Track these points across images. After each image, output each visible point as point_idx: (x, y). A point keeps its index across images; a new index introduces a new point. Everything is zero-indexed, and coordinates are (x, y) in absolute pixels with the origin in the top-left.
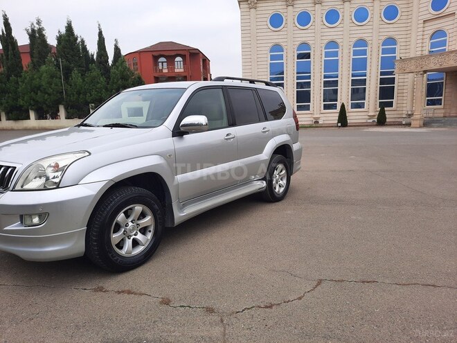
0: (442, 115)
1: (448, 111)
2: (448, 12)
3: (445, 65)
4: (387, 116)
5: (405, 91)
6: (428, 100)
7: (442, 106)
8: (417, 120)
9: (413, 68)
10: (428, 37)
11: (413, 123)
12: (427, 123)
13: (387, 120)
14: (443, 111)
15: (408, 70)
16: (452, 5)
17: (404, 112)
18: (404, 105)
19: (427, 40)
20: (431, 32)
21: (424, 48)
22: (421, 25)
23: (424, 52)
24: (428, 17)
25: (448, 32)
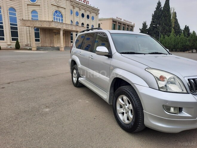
0: (41, 46)
1: (43, 44)
2: (37, 4)
3: (43, 26)
4: (20, 45)
5: (23, 34)
6: (35, 39)
7: (40, 42)
8: (34, 47)
9: (29, 25)
10: (30, 12)
11: (33, 49)
12: (38, 49)
13: (21, 47)
14: (41, 44)
15: (27, 25)
16: (38, 2)
17: (24, 44)
18: (23, 40)
19: (30, 13)
20: (31, 10)
21: (29, 17)
22: (27, 6)
23: (29, 18)
24: (29, 3)
25: (38, 12)
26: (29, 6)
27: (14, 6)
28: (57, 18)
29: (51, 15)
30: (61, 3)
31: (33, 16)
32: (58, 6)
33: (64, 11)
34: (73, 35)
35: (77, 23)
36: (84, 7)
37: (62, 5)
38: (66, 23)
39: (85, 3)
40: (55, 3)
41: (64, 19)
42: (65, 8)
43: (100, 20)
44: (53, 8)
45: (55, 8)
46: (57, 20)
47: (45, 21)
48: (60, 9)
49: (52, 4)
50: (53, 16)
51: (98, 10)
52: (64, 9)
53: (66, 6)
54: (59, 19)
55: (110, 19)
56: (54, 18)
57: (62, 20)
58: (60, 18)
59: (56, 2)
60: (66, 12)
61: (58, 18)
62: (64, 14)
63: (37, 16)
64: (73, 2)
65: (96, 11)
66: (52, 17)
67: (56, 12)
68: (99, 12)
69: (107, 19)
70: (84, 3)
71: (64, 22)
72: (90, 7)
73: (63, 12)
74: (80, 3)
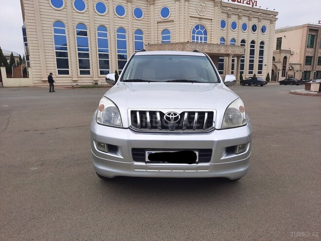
2: (170, 19)
10: (161, 32)
16: (172, 15)
19: (160, 34)
20: (162, 30)
21: (159, 39)
22: (156, 24)
23: (159, 42)
24: (160, 20)
25: (171, 31)
26: (159, 24)
27: (141, 27)
28: (197, 37)
29: (189, 33)
30: (205, 13)
31: (164, 38)
32: (200, 18)
33: (210, 23)
34: (225, 60)
35: (243, 41)
36: (247, 12)
37: (207, 15)
38: (212, 42)
39: (251, 6)
40: (197, 14)
41: (208, 36)
42: (212, 20)
43: (282, 31)
44: (193, 21)
45: (196, 22)
46: (197, 39)
47: (177, 43)
48: (204, 22)
49: (190, 17)
50: (192, 35)
51: (275, 14)
52: (210, 21)
53: (213, 16)
54: (201, 38)
55: (303, 26)
56: (193, 37)
57: (206, 39)
58: (203, 36)
59: (198, 11)
60: (213, 26)
61: (199, 36)
62: (210, 28)
63: (169, 38)
64: (227, 7)
65: (272, 16)
66: (189, 35)
67: (197, 27)
68: (277, 17)
69: (297, 28)
70: (248, 5)
71: (208, 42)
72: (259, 11)
73: (207, 25)
74: (241, 6)
